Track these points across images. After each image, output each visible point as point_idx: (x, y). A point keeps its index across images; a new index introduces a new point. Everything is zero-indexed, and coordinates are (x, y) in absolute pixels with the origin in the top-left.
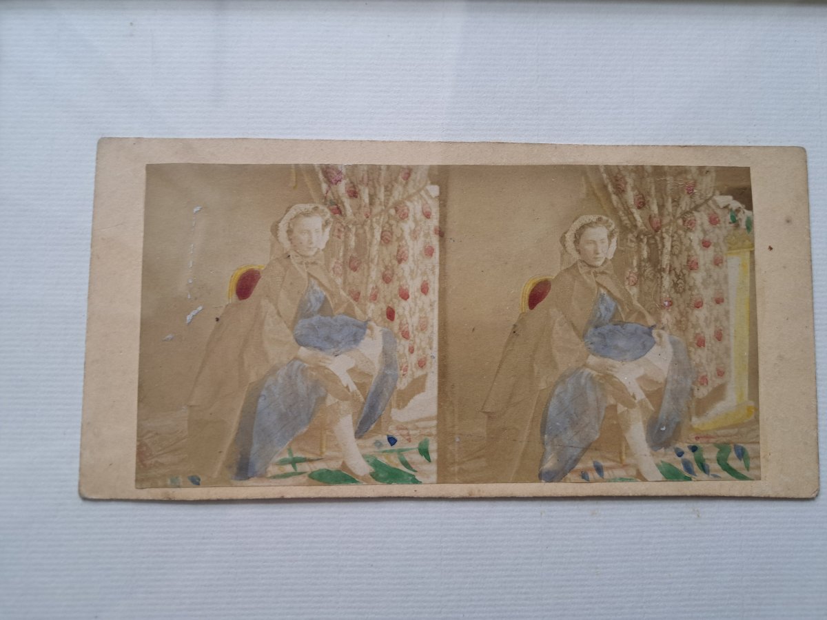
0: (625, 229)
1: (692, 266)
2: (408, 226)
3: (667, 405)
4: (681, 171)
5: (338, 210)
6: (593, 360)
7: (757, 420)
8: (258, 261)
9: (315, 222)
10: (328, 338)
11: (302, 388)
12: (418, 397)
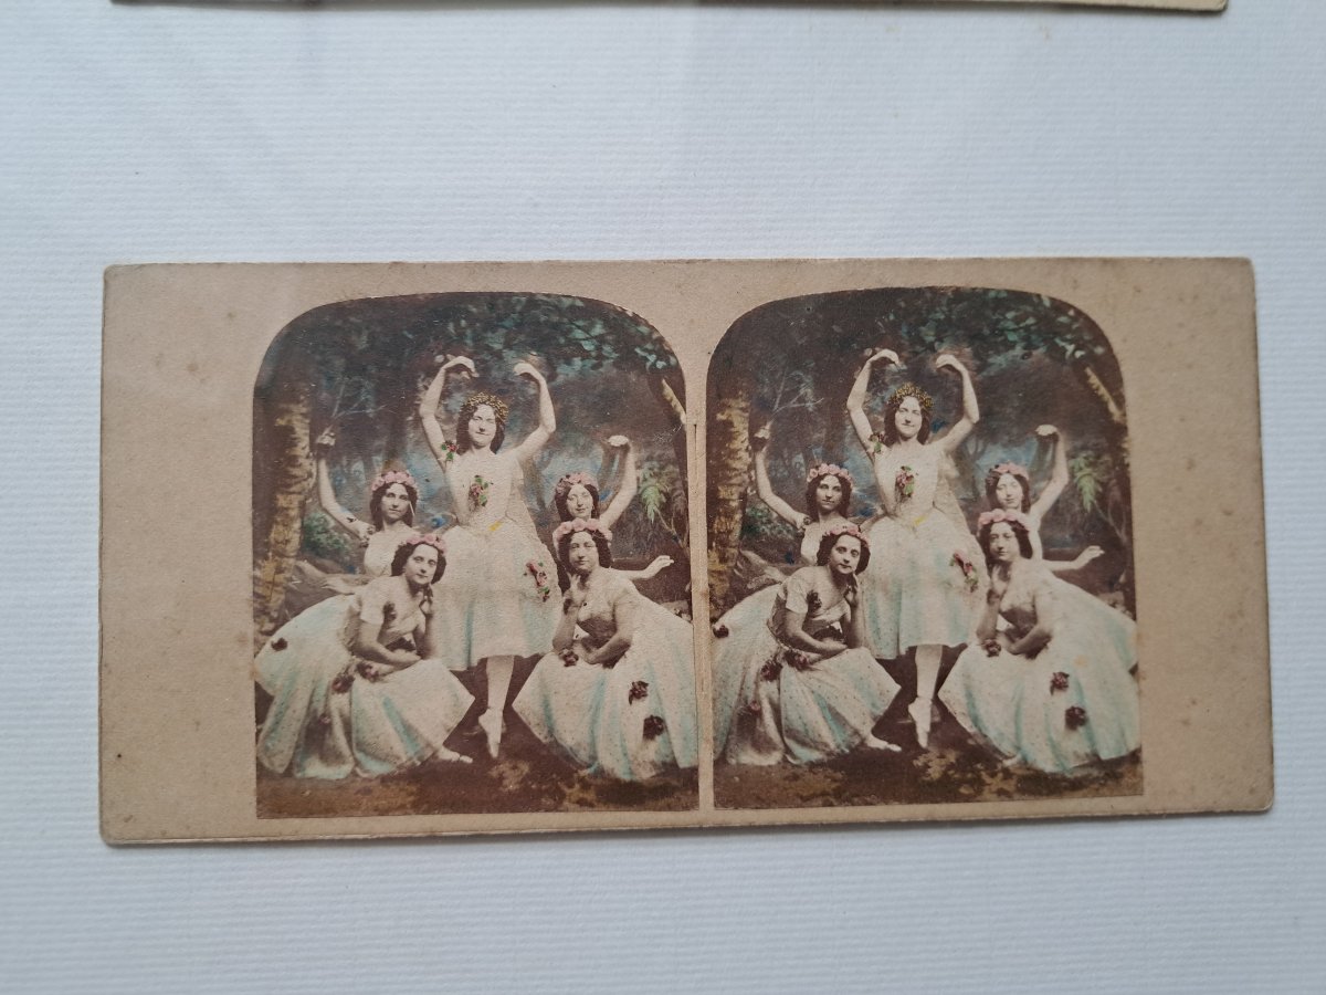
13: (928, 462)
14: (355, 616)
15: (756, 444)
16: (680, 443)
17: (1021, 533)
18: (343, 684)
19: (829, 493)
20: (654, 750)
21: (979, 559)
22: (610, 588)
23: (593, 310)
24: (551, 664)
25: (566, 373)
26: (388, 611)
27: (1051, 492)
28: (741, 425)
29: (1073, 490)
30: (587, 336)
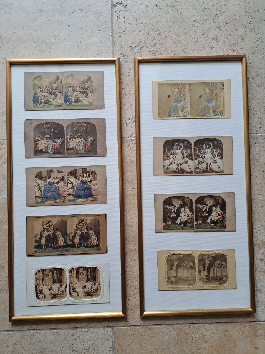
0: (210, 89)
1: (217, 93)
2: (186, 90)
3: (214, 108)
4: (216, 83)
5: (178, 88)
6: (206, 104)
7: (224, 110)
8: (170, 94)
9: (176, 89)
10: (178, 102)
11: (175, 107)
12: (188, 108)
13: (209, 150)
14: (170, 161)
15: (197, 149)
16: (192, 149)
17: (215, 155)
18: (169, 165)
19: (202, 152)
20: (190, 170)
21: (213, 157)
22: (187, 159)
23: (186, 140)
24: (183, 164)
25: (184, 144)
26: (172, 160)
27: (217, 152)
28: (196, 148)
29: (219, 152)
30: (185, 142)
